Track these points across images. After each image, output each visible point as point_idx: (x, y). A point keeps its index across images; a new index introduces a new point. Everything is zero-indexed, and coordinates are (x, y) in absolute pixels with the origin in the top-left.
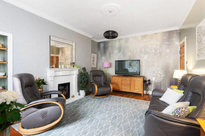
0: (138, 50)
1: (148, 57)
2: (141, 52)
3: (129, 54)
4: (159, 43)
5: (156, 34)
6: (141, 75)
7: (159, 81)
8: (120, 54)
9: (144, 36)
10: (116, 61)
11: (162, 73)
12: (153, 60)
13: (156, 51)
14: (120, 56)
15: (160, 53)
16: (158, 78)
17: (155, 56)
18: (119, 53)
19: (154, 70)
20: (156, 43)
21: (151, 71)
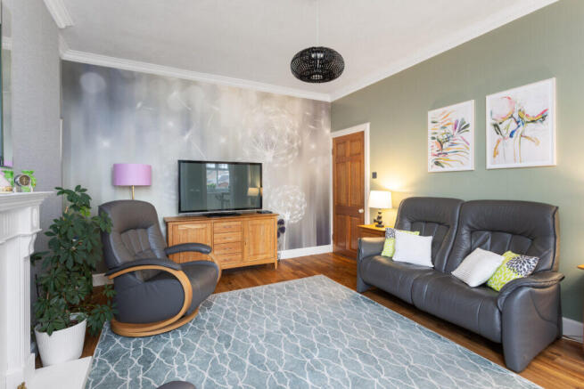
0: (250, 133)
1: (274, 157)
2: (258, 142)
3: (223, 140)
4: (297, 125)
5: (291, 98)
6: (264, 209)
7: (296, 221)
8: (187, 137)
9: (265, 97)
10: (180, 162)
11: (303, 200)
12: (285, 165)
13: (292, 142)
14: (189, 142)
15: (300, 149)
16: (296, 212)
17: (290, 156)
18: (183, 134)
19: (288, 192)
20: (291, 122)
21: (279, 195)
